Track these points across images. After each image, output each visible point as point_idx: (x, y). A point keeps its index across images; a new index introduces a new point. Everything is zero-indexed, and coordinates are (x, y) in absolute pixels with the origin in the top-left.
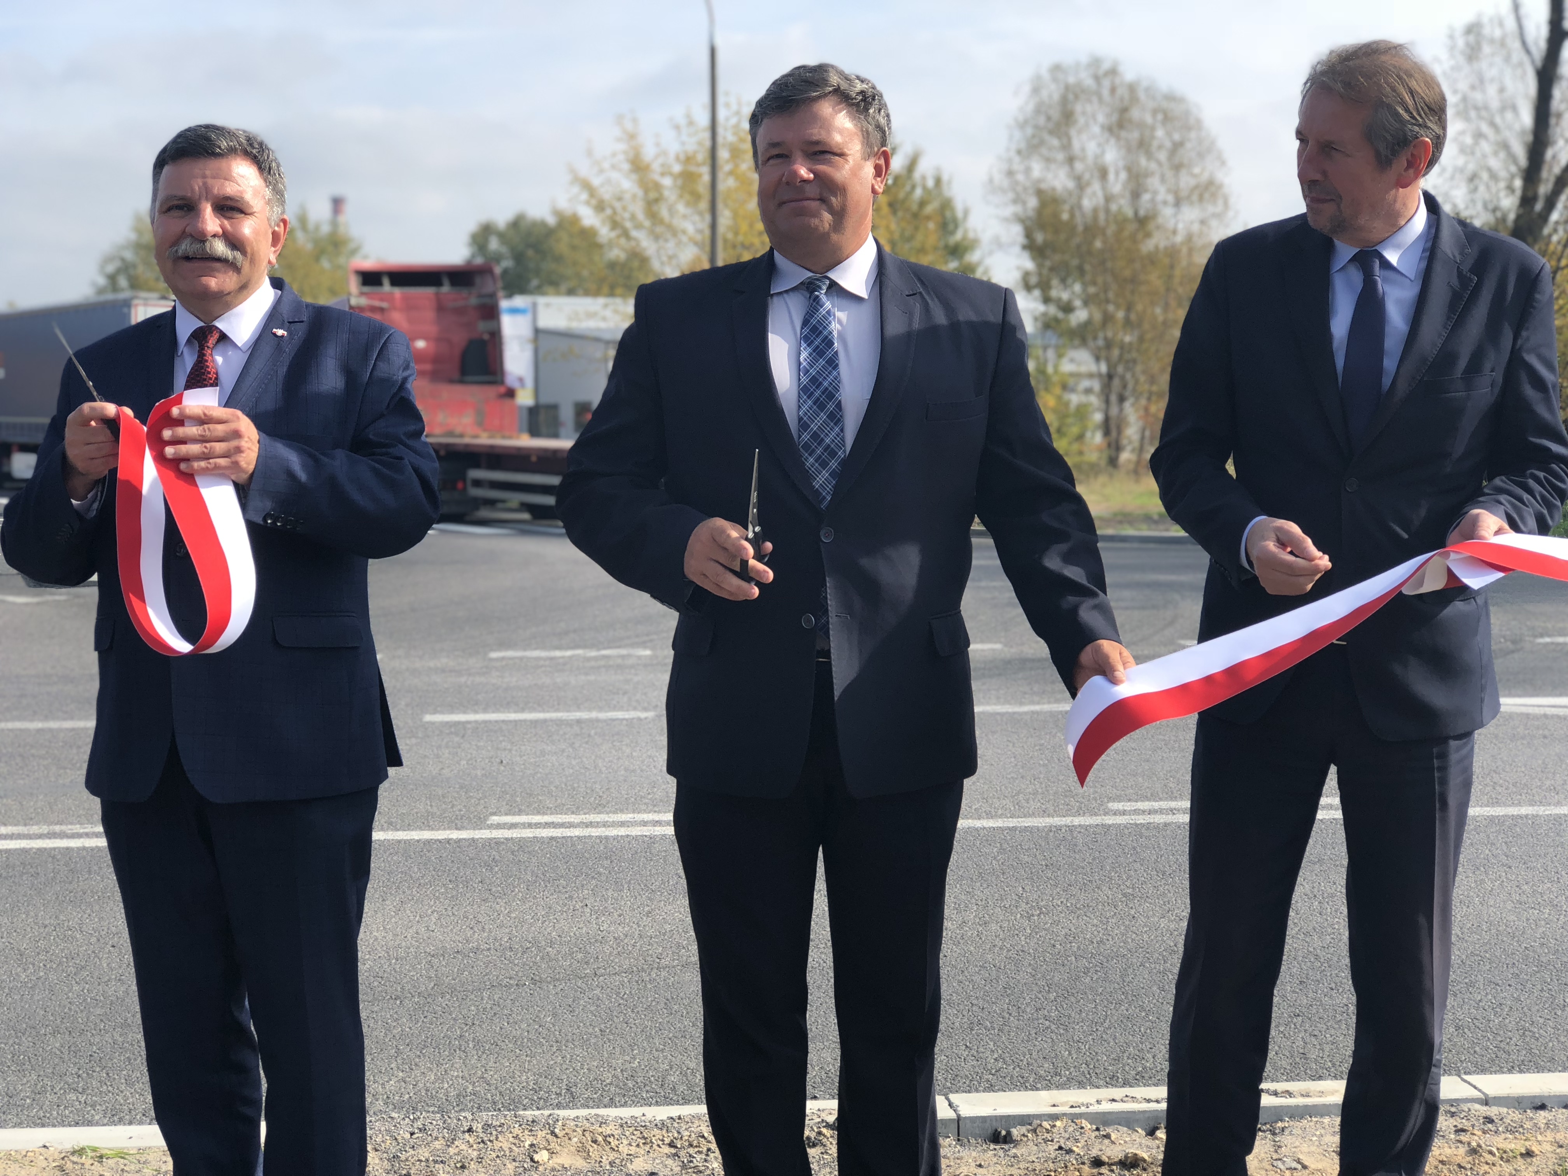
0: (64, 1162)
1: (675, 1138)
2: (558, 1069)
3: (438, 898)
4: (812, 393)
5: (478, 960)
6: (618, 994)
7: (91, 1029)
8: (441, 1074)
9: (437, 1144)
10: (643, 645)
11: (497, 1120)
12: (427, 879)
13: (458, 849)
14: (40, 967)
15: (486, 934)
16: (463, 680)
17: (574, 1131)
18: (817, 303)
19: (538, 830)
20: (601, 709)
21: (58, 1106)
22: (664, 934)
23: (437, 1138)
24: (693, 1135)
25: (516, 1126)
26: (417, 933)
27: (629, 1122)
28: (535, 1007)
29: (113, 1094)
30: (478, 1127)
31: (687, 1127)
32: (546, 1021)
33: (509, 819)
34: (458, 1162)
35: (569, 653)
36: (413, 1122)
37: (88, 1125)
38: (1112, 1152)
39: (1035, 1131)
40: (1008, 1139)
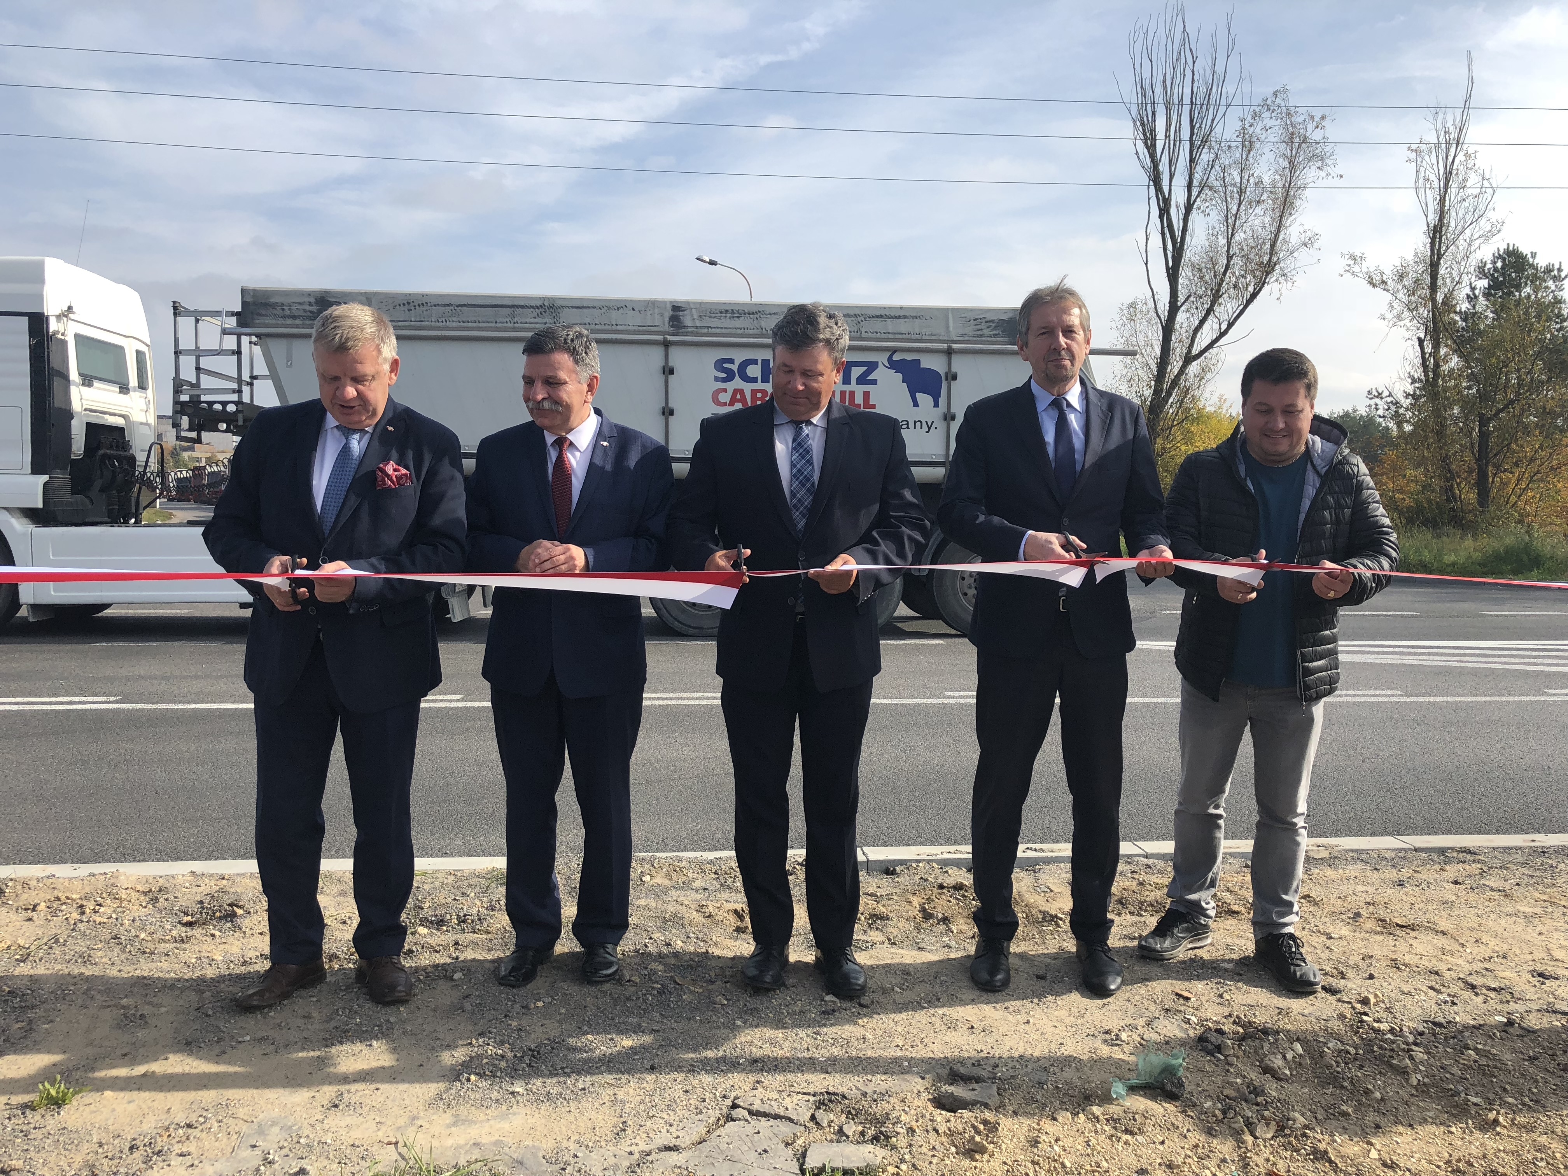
1: (718, 869)
4: (798, 478)
17: (665, 865)
24: (728, 868)
27: (694, 860)
31: (725, 863)
38: (949, 881)
39: (908, 868)
40: (894, 873)
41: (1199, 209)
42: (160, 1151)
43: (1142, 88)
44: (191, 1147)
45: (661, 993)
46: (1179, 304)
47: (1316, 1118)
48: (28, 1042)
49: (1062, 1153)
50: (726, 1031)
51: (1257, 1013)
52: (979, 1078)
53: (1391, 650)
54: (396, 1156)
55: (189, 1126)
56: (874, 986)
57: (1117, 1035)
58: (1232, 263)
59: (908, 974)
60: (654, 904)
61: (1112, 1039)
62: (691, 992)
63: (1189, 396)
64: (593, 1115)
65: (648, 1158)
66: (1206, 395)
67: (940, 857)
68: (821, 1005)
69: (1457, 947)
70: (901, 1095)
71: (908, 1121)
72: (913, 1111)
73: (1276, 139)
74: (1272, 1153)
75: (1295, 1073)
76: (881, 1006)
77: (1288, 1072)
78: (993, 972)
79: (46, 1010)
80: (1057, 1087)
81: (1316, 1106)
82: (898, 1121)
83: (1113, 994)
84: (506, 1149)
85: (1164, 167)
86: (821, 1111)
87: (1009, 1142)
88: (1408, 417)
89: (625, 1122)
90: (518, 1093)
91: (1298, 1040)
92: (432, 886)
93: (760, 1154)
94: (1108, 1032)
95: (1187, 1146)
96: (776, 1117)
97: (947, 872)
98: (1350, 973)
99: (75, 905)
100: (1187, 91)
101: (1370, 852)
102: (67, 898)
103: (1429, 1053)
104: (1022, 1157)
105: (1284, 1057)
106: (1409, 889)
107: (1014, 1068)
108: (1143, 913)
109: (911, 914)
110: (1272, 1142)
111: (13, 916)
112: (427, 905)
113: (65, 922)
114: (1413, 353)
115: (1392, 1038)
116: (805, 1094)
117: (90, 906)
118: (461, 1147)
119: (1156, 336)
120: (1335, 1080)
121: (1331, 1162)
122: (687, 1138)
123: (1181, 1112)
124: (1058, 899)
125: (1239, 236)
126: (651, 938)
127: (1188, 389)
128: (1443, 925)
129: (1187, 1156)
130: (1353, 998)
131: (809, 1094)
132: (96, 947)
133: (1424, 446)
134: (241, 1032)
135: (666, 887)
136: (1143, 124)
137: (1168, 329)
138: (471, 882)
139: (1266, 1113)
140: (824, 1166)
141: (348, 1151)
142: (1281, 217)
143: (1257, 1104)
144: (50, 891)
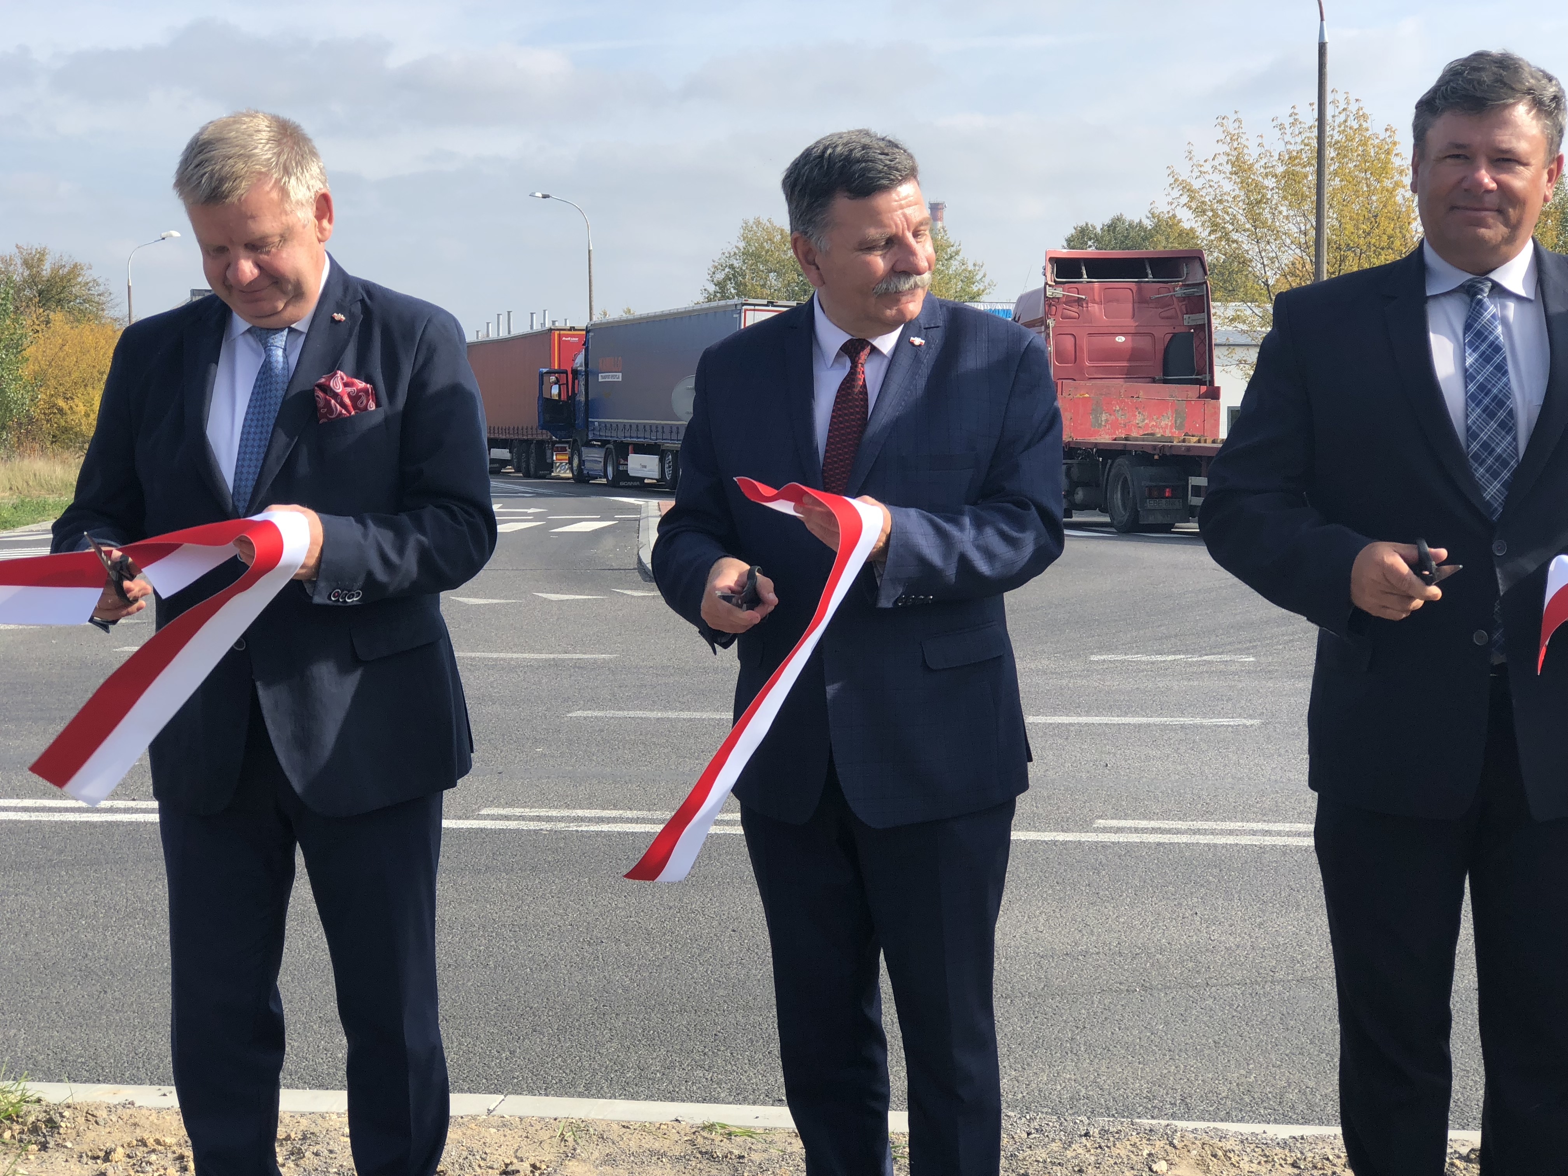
0: (695, 1137)
1: (1298, 1159)
2: (1171, 1078)
3: (1046, 899)
4: (1481, 401)
5: (1087, 963)
6: (1231, 1005)
7: (715, 1009)
8: (1054, 1076)
9: (1055, 1146)
10: (1246, 651)
11: (1114, 1126)
12: (1034, 879)
13: (1065, 851)
14: (666, 947)
15: (1094, 938)
16: (1064, 682)
17: (1194, 1143)
18: (1481, 307)
19: (1145, 835)
20: (1205, 716)
21: (686, 1082)
22: (1278, 947)
23: (1054, 1140)
24: (1317, 1157)
25: (1134, 1134)
26: (1026, 933)
27: (1249, 1138)
28: (1147, 1014)
29: (737, 1073)
30: (1095, 1131)
31: (1311, 1148)
32: (1158, 1029)
33: (1114, 823)
34: (1075, 1166)
35: (1171, 658)
36: (1029, 1122)
37: (715, 1102)
99: (170, 1155)
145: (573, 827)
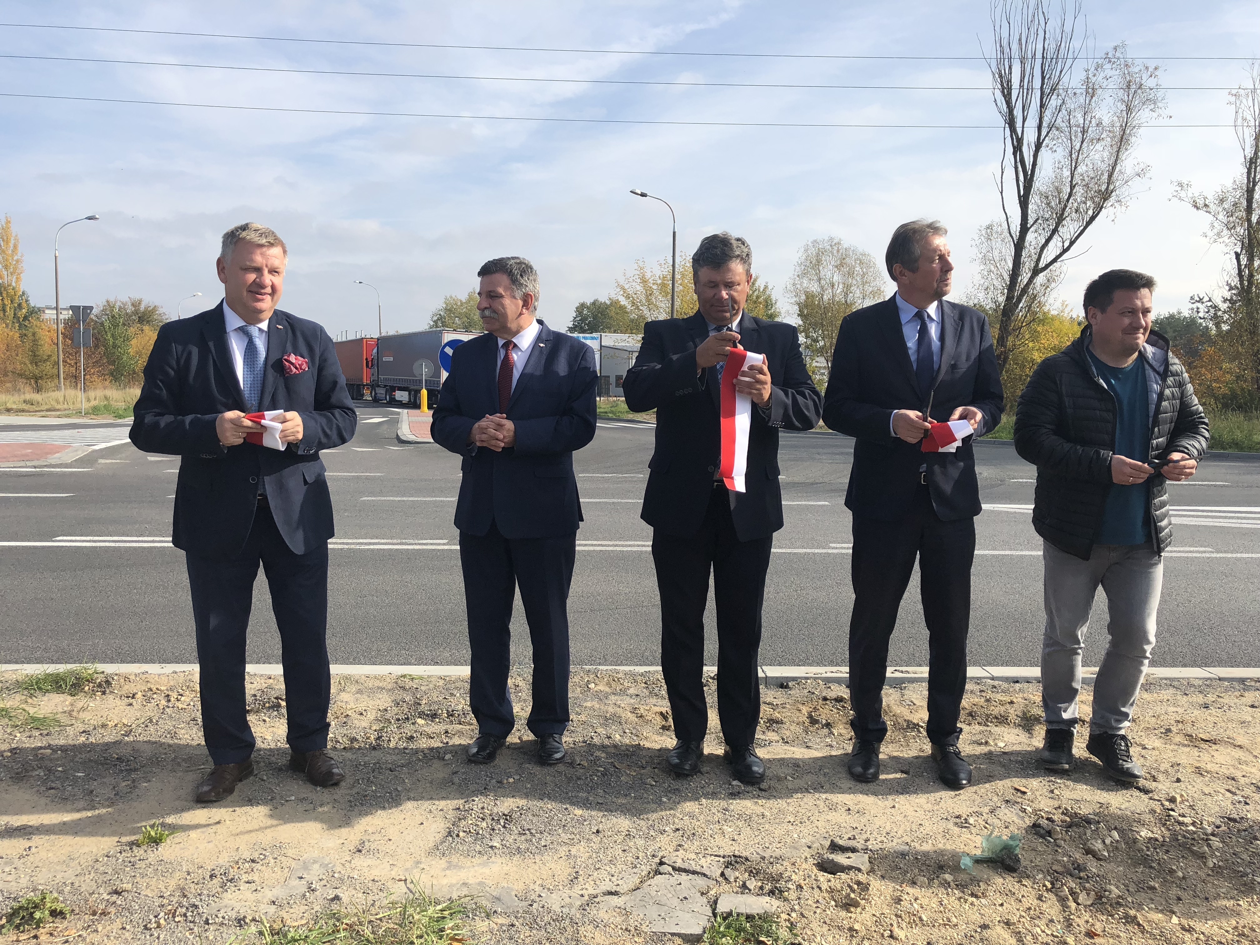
0: (397, 680)
1: (647, 680)
2: (600, 648)
6: (625, 617)
14: (394, 598)
17: (606, 675)
21: (397, 656)
25: (582, 672)
27: (628, 673)
28: (592, 621)
29: (420, 652)
32: (596, 627)
35: (610, 475)
37: (409, 665)
38: (832, 694)
39: (798, 684)
40: (787, 687)
41: (1047, 146)
42: (232, 879)
43: (1001, 46)
44: (255, 877)
45: (604, 775)
46: (1029, 226)
47: (1128, 890)
48: (133, 796)
49: (920, 909)
50: (655, 806)
51: (1082, 806)
52: (854, 848)
53: (1205, 514)
54: (406, 890)
55: (253, 861)
56: (771, 775)
57: (966, 819)
58: (1074, 191)
59: (798, 766)
60: (598, 706)
61: (962, 823)
62: (628, 775)
63: (1036, 302)
64: (553, 866)
65: (595, 899)
66: (1051, 301)
67: (824, 675)
68: (729, 788)
69: (1251, 758)
70: (792, 860)
71: (797, 880)
72: (801, 873)
73: (1115, 87)
74: (1091, 916)
75: (1112, 855)
76: (776, 791)
77: (1106, 854)
78: (866, 767)
79: (145, 772)
80: (917, 858)
81: (1129, 881)
82: (790, 880)
83: (963, 788)
84: (487, 888)
85: (1018, 112)
86: (729, 869)
87: (877, 899)
88: (1225, 318)
89: (577, 872)
90: (495, 847)
91: (1116, 828)
92: (427, 687)
93: (681, 900)
94: (958, 817)
95: (1021, 909)
96: (694, 873)
97: (830, 687)
98: (1161, 777)
99: (163, 695)
100: (1040, 47)
101: (1181, 680)
102: (157, 689)
103: (1224, 842)
104: (888, 911)
105: (1104, 842)
106: (1213, 711)
107: (882, 842)
108: (989, 724)
109: (801, 719)
110: (1091, 908)
111: (118, 702)
112: (424, 702)
113: (156, 707)
114: (1231, 266)
115: (1194, 829)
116: (716, 856)
117: (174, 695)
118: (454, 885)
119: (1009, 252)
120: (1145, 861)
121: (1139, 925)
122: (625, 886)
123: (1018, 882)
124: (920, 711)
125: (1081, 169)
126: (595, 732)
127: (1036, 296)
128: (1240, 740)
129: (1021, 916)
130: (1163, 796)
131: (719, 856)
132: (180, 726)
133: (1238, 342)
134: (288, 793)
135: (607, 693)
136: (1001, 76)
137: (1019, 246)
138: (457, 685)
139: (1087, 885)
140: (731, 911)
141: (370, 885)
142: (1118, 152)
143: (1080, 878)
144: (144, 684)
145: (358, 547)
